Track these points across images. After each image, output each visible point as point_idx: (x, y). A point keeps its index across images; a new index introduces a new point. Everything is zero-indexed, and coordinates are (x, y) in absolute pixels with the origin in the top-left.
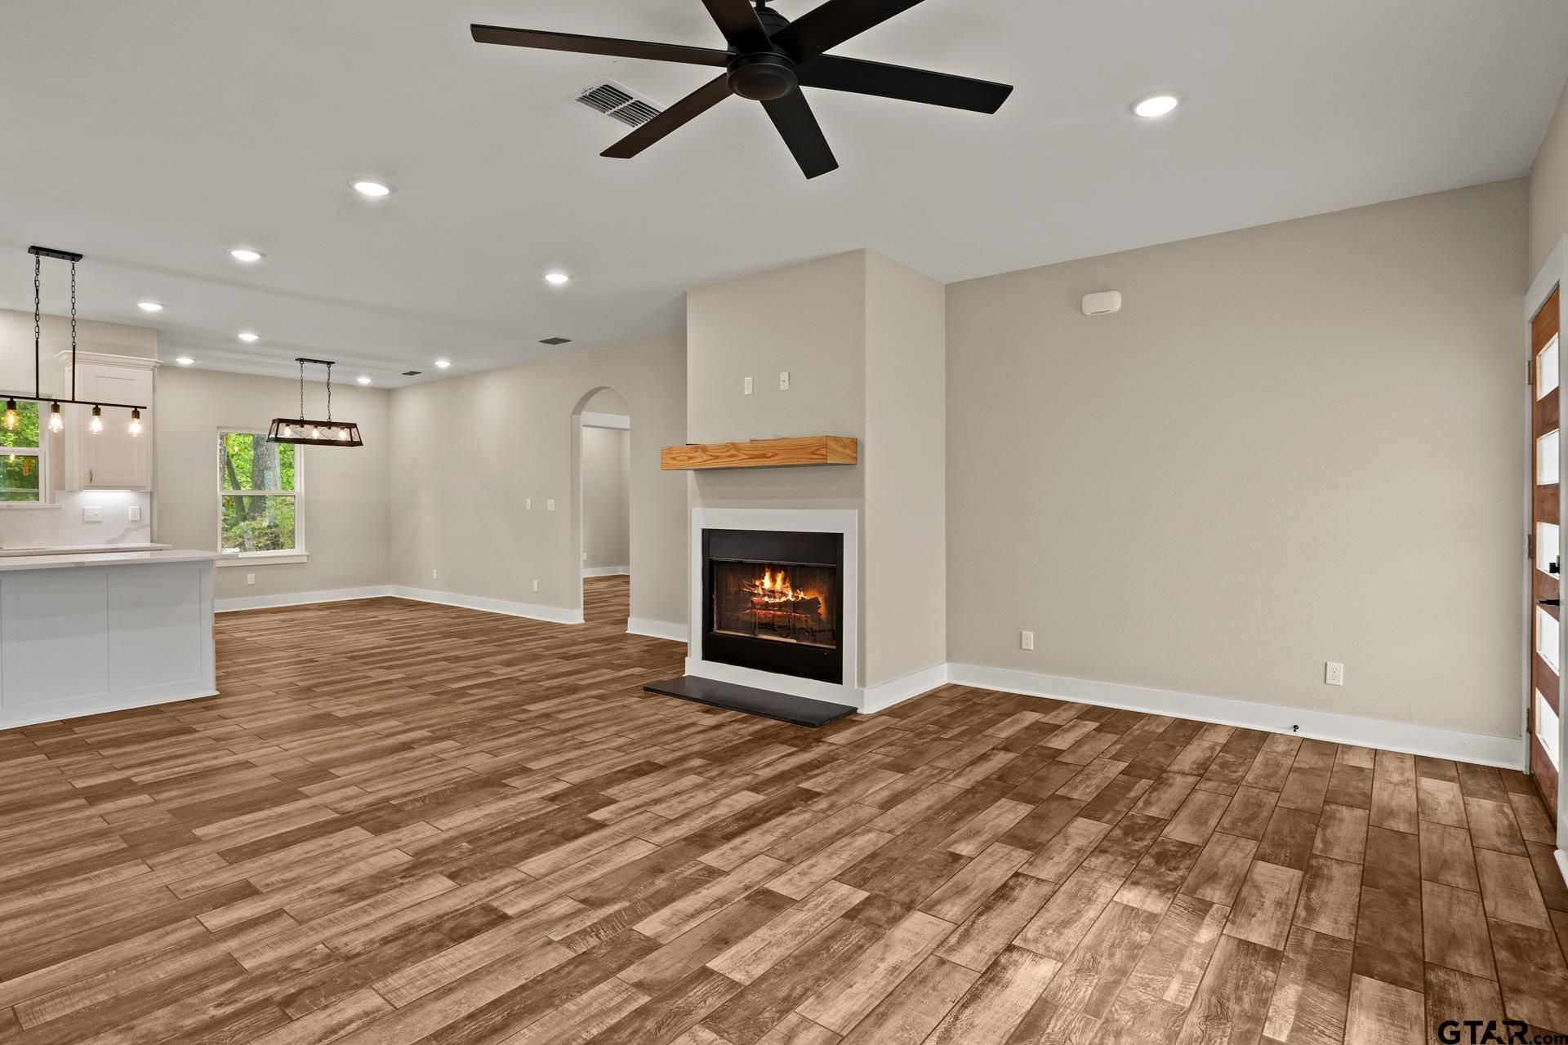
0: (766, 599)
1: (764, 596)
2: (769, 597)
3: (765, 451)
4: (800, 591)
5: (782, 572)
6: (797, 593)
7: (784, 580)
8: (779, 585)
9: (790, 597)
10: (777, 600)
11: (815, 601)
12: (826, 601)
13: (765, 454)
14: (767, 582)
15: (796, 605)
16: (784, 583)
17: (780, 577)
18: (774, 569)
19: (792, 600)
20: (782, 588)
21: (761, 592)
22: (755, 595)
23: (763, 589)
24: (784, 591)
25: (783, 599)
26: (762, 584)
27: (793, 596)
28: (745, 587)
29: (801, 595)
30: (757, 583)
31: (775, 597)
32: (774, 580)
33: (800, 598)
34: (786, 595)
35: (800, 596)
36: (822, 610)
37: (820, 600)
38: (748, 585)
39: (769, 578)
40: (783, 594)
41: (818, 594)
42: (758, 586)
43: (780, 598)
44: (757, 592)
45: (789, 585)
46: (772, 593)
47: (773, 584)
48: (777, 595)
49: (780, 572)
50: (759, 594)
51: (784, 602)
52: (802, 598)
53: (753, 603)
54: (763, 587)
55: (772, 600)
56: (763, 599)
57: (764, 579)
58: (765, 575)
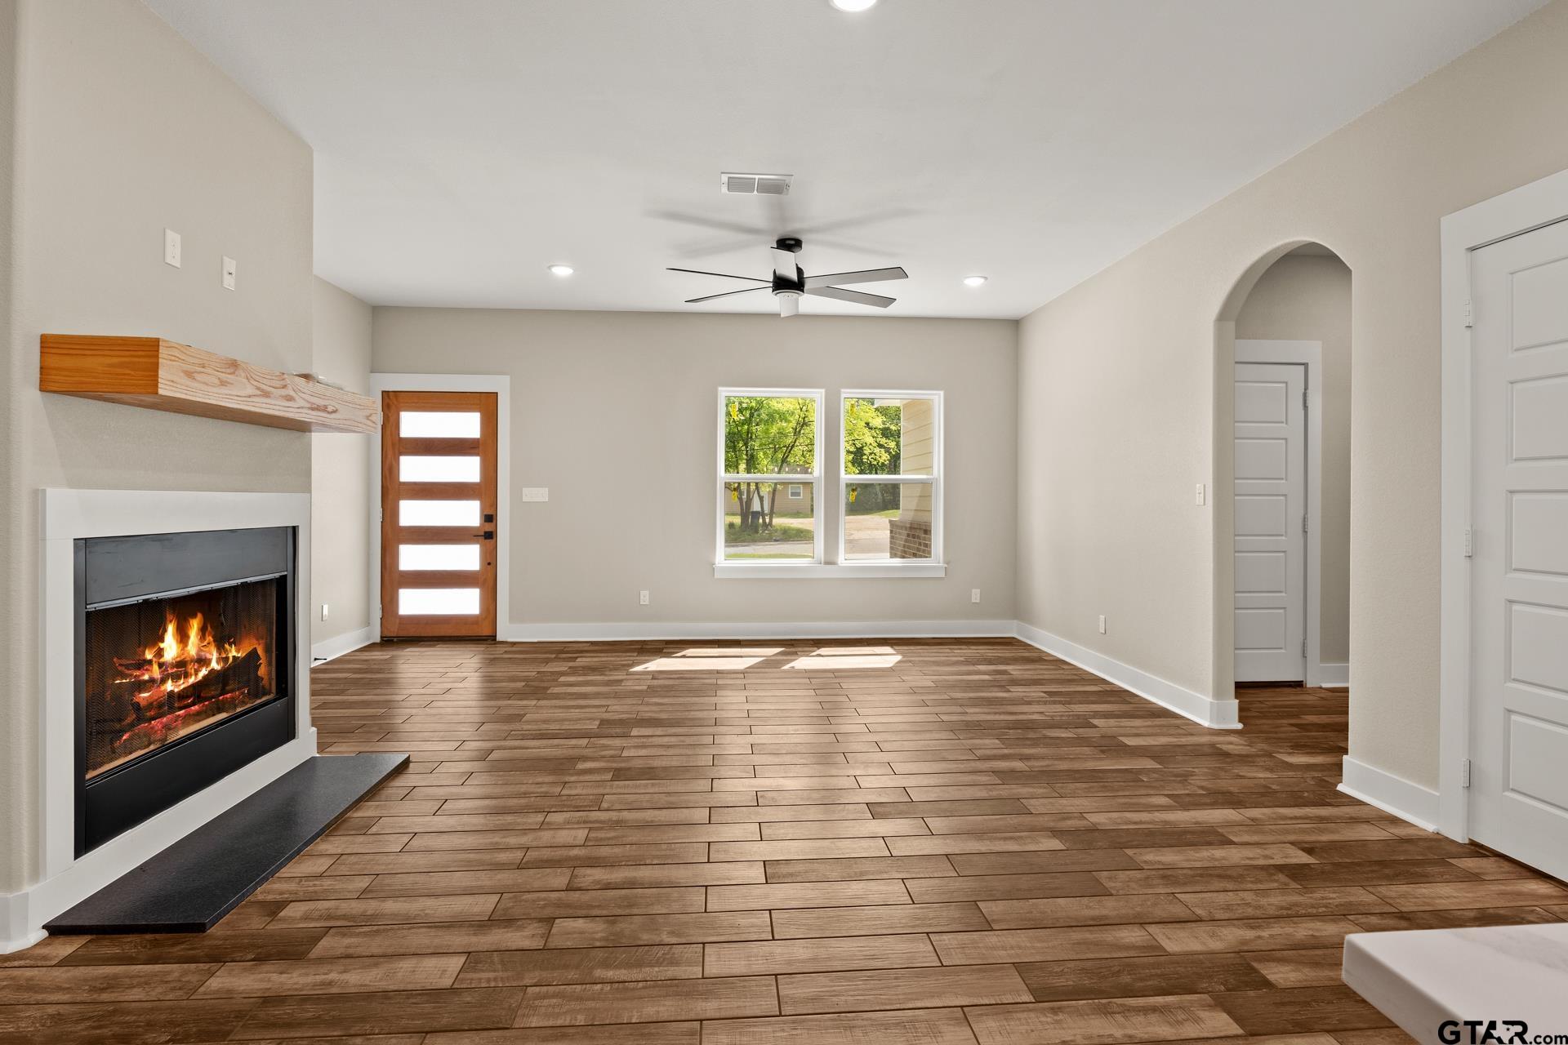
0: (169, 686)
1: (163, 681)
2: (176, 678)
4: (230, 645)
5: (199, 615)
6: (225, 650)
7: (203, 631)
8: (193, 646)
9: (215, 665)
10: (192, 680)
11: (254, 654)
12: (267, 650)
14: (170, 647)
15: (224, 678)
16: (203, 638)
17: (195, 626)
18: (184, 614)
19: (218, 668)
20: (200, 650)
21: (156, 672)
22: (141, 686)
23: (161, 665)
24: (203, 654)
25: (204, 672)
26: (160, 653)
27: (218, 663)
28: (118, 674)
29: (233, 653)
30: (149, 655)
31: (187, 675)
32: (183, 637)
33: (231, 660)
34: (207, 662)
35: (230, 655)
36: (263, 669)
37: (260, 651)
38: (127, 667)
39: (173, 635)
40: (202, 661)
41: (254, 641)
42: (150, 662)
43: (196, 675)
44: (146, 677)
45: (211, 639)
46: (181, 667)
47: (181, 645)
48: (191, 668)
49: (194, 616)
50: (152, 681)
51: (205, 677)
52: (234, 657)
53: (143, 704)
54: (162, 660)
55: (182, 685)
56: (163, 688)
57: (163, 641)
58: (165, 631)
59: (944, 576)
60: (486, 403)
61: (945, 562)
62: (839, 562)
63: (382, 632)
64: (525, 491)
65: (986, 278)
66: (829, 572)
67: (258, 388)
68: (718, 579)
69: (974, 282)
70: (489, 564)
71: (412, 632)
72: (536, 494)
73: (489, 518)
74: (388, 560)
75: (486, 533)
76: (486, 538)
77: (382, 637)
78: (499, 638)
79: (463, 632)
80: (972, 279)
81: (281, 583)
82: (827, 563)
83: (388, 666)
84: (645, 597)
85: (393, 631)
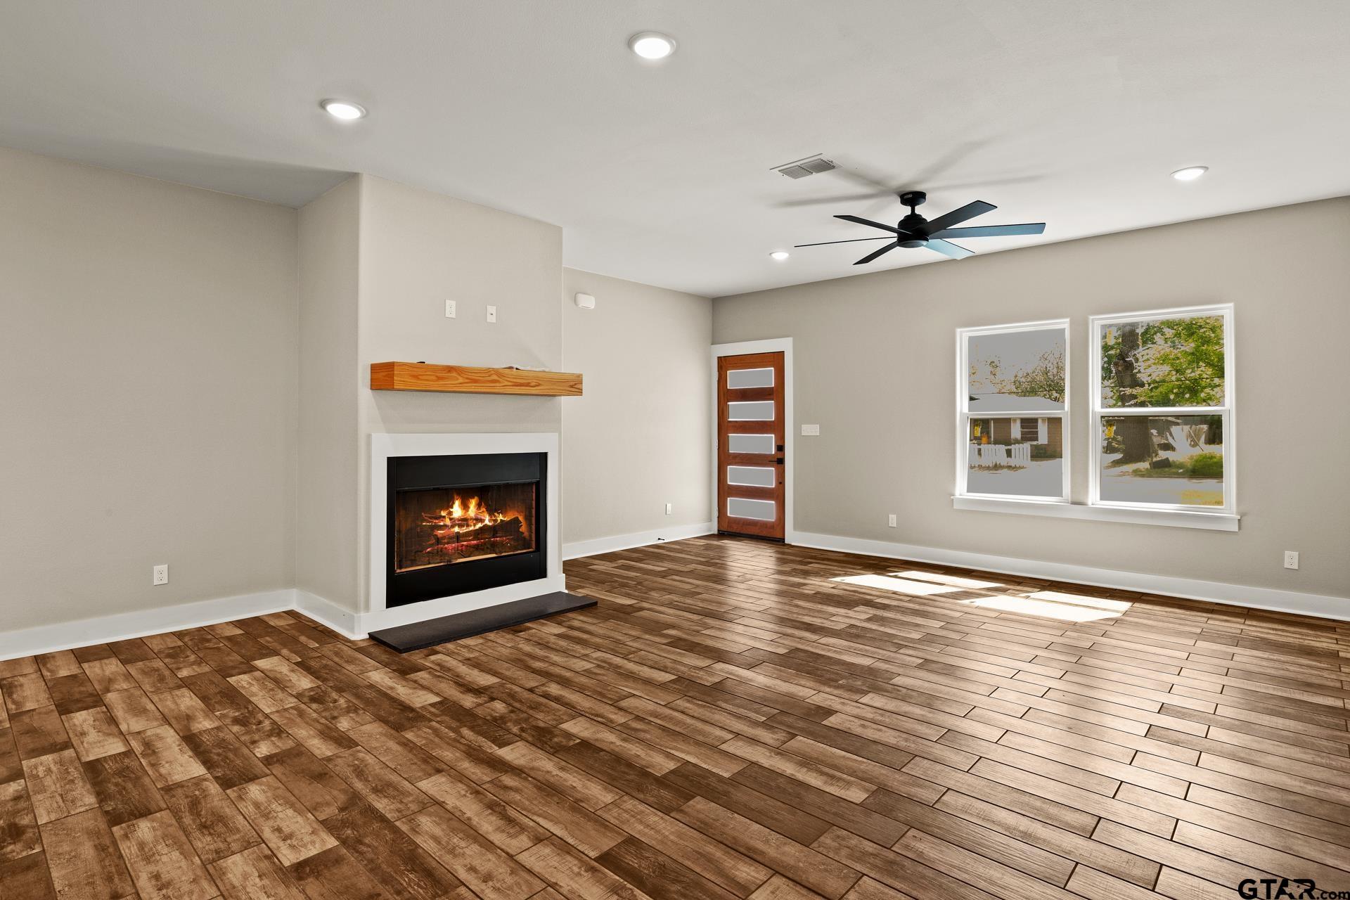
0: (456, 529)
1: (453, 526)
2: (460, 526)
3: (530, 381)
4: (499, 513)
5: (476, 498)
6: (495, 516)
7: (479, 506)
8: (472, 511)
9: (487, 522)
10: (472, 528)
11: (516, 520)
12: (528, 518)
13: (529, 383)
14: (457, 511)
15: (494, 530)
16: (479, 509)
17: (473, 503)
18: (465, 495)
19: (490, 524)
20: (477, 514)
21: (448, 522)
22: (439, 527)
23: (451, 519)
24: (479, 517)
25: (479, 525)
26: (450, 513)
27: (489, 521)
28: (424, 520)
29: (500, 517)
30: (443, 513)
31: (468, 526)
32: (465, 506)
33: (499, 521)
34: (482, 521)
35: (499, 519)
36: (523, 529)
37: (521, 518)
38: (430, 518)
39: (459, 506)
40: (478, 520)
41: (516, 513)
42: (444, 517)
43: (475, 526)
44: (442, 524)
45: (485, 510)
46: (464, 521)
47: (464, 511)
48: (471, 523)
49: (474, 498)
50: (445, 526)
51: (481, 528)
52: (501, 520)
53: (439, 536)
54: (452, 517)
55: (464, 530)
56: (452, 530)
57: (452, 508)
58: (453, 503)
59: (1237, 531)
60: (776, 359)
61: (1238, 513)
62: (1090, 503)
63: (719, 527)
64: (804, 427)
65: (1206, 168)
66: (1076, 513)
67: (467, 378)
68: (957, 510)
69: (1189, 175)
70: (780, 483)
71: (735, 529)
72: (811, 430)
73: (780, 448)
74: (722, 477)
75: (778, 459)
76: (778, 463)
77: (719, 531)
78: (786, 542)
79: (764, 533)
80: (1185, 171)
81: (538, 484)
82: (1074, 503)
83: (722, 552)
84: (893, 520)
85: (725, 528)
